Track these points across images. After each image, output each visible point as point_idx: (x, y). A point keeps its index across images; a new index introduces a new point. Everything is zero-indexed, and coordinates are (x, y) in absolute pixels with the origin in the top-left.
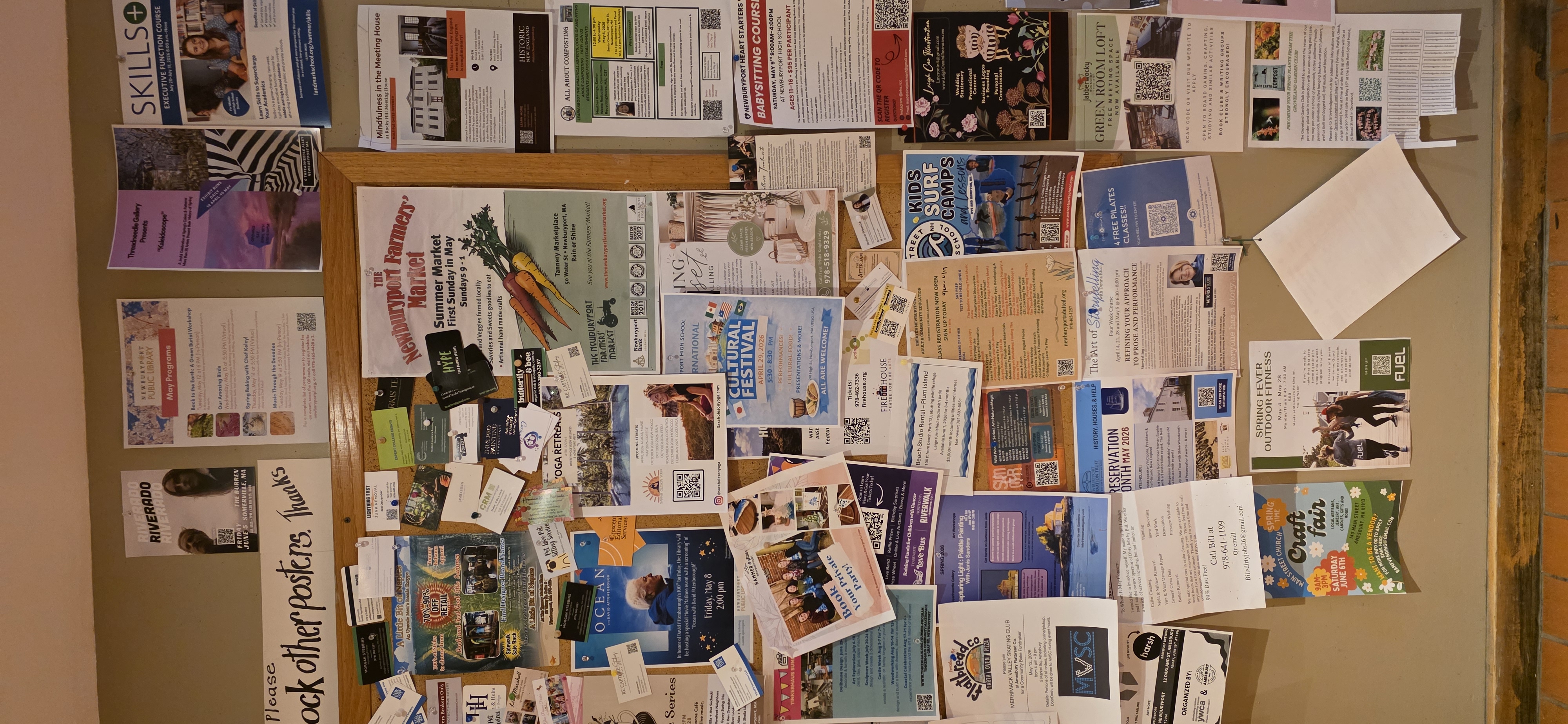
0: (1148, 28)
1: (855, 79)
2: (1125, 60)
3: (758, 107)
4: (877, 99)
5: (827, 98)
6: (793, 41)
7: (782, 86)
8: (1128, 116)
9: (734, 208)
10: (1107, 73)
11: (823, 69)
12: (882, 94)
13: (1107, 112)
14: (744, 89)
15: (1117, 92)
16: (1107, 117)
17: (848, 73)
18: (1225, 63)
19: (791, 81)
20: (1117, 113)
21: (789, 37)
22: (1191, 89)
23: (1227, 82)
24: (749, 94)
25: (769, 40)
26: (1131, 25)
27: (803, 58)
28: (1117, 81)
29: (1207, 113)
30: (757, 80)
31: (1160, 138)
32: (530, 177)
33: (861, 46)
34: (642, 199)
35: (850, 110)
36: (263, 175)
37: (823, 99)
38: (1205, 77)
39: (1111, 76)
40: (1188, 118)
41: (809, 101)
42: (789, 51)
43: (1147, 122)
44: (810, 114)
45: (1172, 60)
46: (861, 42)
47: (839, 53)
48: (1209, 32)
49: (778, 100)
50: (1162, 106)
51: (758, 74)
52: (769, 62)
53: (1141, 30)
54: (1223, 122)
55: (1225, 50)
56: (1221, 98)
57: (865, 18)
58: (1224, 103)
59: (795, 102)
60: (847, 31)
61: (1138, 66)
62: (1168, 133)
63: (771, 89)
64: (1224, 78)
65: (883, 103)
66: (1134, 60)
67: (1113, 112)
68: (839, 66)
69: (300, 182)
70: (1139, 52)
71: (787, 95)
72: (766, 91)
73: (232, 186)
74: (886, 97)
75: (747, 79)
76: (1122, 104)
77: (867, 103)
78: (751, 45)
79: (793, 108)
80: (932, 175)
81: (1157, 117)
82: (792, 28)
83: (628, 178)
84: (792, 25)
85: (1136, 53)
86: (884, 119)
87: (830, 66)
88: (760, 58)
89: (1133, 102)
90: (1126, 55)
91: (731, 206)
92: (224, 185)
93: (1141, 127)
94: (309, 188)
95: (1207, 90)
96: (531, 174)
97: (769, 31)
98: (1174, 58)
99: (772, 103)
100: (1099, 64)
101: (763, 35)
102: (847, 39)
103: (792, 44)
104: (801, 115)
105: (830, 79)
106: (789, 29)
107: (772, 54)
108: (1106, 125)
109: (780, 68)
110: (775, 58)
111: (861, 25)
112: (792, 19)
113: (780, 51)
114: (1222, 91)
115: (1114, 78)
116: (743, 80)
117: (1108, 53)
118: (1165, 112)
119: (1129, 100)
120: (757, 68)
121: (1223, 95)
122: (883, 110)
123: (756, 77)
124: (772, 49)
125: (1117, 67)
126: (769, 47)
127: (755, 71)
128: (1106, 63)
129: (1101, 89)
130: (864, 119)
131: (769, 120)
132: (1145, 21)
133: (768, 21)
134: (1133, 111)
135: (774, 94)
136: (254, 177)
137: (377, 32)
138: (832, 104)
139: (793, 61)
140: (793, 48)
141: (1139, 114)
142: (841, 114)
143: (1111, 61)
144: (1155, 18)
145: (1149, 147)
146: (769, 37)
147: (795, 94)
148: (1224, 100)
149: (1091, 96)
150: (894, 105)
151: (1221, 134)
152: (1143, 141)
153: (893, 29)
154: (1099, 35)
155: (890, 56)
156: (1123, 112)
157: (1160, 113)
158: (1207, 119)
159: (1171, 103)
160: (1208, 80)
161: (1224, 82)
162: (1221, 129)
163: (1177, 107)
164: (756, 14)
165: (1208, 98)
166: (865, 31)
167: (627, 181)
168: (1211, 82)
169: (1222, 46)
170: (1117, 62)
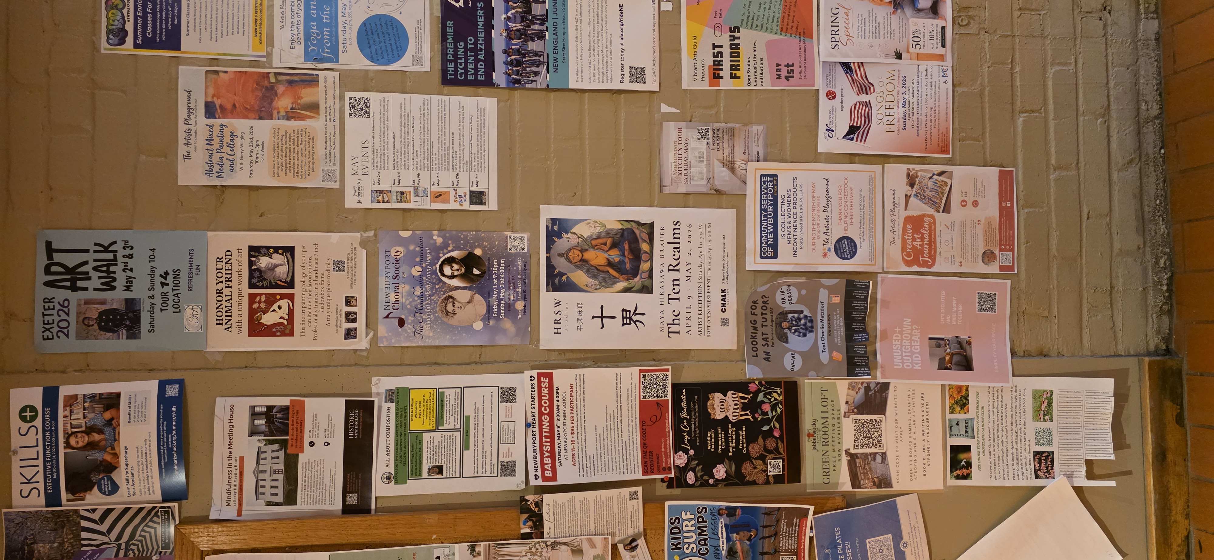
0: (862, 391)
1: (625, 438)
2: (844, 417)
3: (546, 467)
4: (644, 454)
5: (603, 455)
6: (575, 410)
7: (566, 446)
8: (849, 461)
9: (524, 553)
10: (831, 428)
11: (600, 431)
12: (648, 450)
13: (831, 460)
14: (535, 450)
15: (839, 443)
16: (831, 464)
17: (620, 433)
18: (926, 417)
19: (573, 441)
20: (840, 460)
21: (572, 407)
22: (899, 439)
23: (928, 433)
24: (538, 456)
25: (555, 409)
26: (849, 389)
27: (583, 422)
28: (839, 434)
29: (913, 458)
30: (546, 442)
31: (876, 480)
32: (353, 538)
33: (630, 412)
34: (446, 550)
35: (622, 464)
36: (127, 543)
37: (599, 456)
38: (910, 429)
39: (833, 430)
40: (897, 463)
41: (588, 458)
42: (572, 417)
43: (865, 467)
44: (588, 469)
45: (883, 416)
46: (630, 409)
47: (612, 418)
48: (911, 392)
49: (563, 458)
50: (876, 453)
51: (546, 437)
52: (556, 427)
53: (857, 393)
54: (926, 466)
55: (925, 407)
56: (924, 446)
57: (633, 391)
58: (926, 451)
59: (577, 459)
60: (619, 399)
61: (856, 421)
62: (882, 475)
63: (557, 449)
64: (925, 429)
65: (648, 457)
66: (852, 416)
67: (837, 459)
68: (612, 428)
69: (158, 547)
70: (856, 411)
71: (569, 454)
72: (552, 452)
73: (100, 554)
74: (651, 452)
75: (537, 441)
76: (844, 453)
77: (636, 458)
78: (541, 414)
79: (574, 465)
80: (689, 520)
81: (872, 462)
82: (575, 400)
83: (435, 533)
84: (575, 397)
85: (853, 412)
86: (649, 470)
87: (605, 428)
88: (548, 424)
89: (852, 451)
90: (845, 413)
91: (521, 552)
92: (94, 553)
93: (860, 471)
94: (166, 552)
95: (912, 440)
96: (354, 535)
97: (556, 403)
98: (884, 414)
99: (557, 461)
100: (824, 421)
101: (551, 406)
102: (619, 407)
103: (575, 412)
104: (581, 470)
105: (606, 439)
106: (572, 401)
107: (558, 420)
108: (831, 470)
109: (564, 432)
110: (560, 424)
111: (630, 396)
112: (574, 394)
113: (565, 417)
114: (924, 440)
115: (836, 432)
116: (534, 443)
117: (830, 412)
118: (879, 458)
119: (849, 449)
120: (545, 432)
121: (925, 443)
122: (649, 463)
123: (544, 440)
124: (558, 416)
125: (839, 423)
126: (555, 415)
127: (544, 434)
128: (830, 420)
129: (826, 441)
130: (633, 471)
131: (554, 478)
132: (860, 386)
133: (555, 396)
134: (853, 457)
135: (559, 454)
136: (119, 546)
137: (231, 421)
138: (607, 460)
139: (575, 425)
140: (575, 415)
141: (858, 461)
142: (614, 468)
143: (833, 418)
144: (867, 383)
145: (867, 488)
146: (555, 407)
147: (576, 452)
148: (926, 447)
149: (819, 446)
150: (658, 458)
151: (925, 475)
152: (862, 482)
153: (656, 399)
154: (823, 397)
155: (654, 419)
156: (845, 459)
157: (875, 459)
158: (913, 463)
159: (883, 451)
160: (912, 431)
161: (925, 432)
162: (924, 471)
163: (888, 454)
164: (545, 391)
165: (913, 446)
166: (634, 401)
167: (434, 536)
168: (915, 433)
169: (923, 404)
170: (839, 418)
